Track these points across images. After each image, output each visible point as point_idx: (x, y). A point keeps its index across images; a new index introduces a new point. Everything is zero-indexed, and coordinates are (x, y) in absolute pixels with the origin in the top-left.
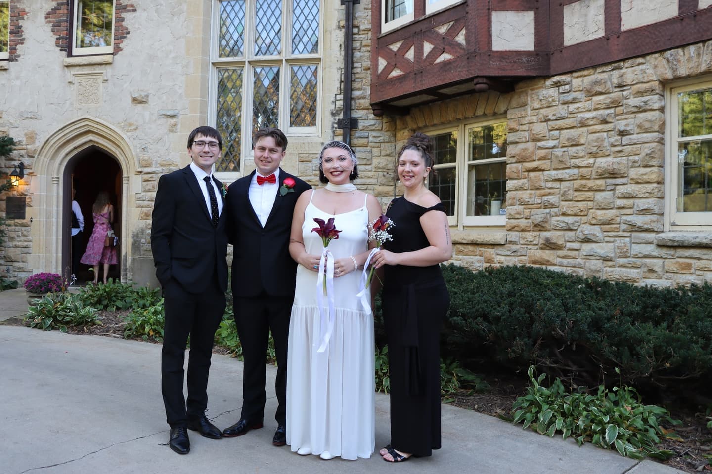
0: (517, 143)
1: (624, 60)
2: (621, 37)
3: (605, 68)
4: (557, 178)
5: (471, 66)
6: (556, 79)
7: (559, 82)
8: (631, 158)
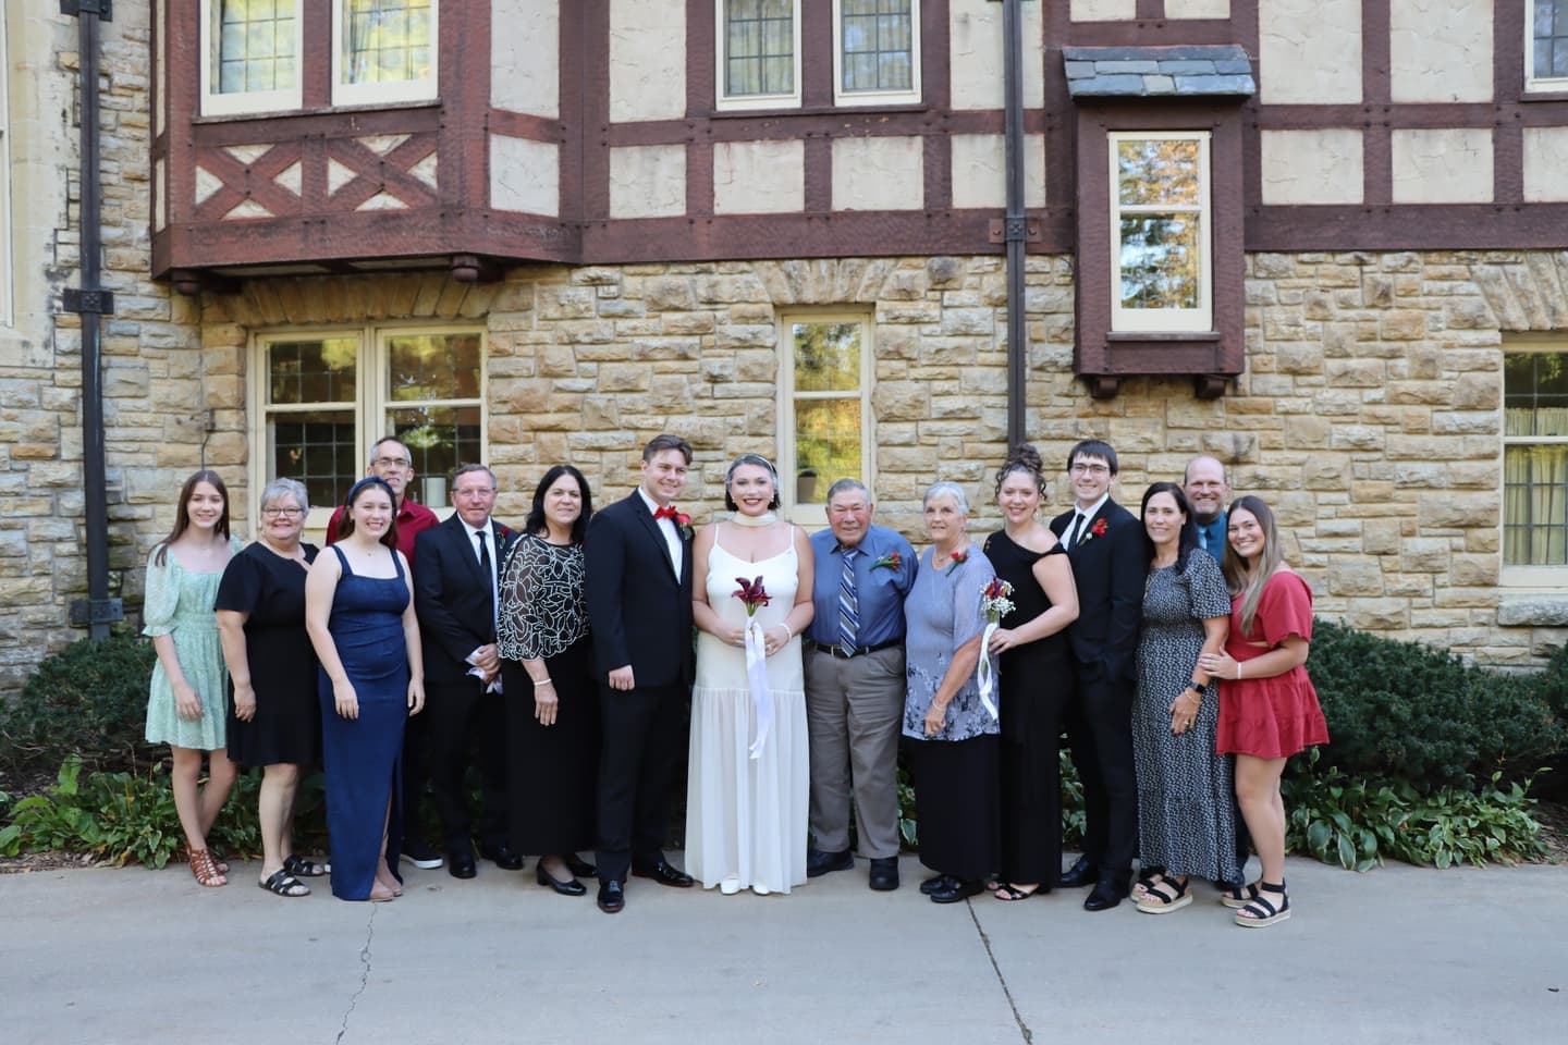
0: (510, 376)
1: (717, 261)
2: (714, 222)
3: (684, 268)
4: (596, 445)
5: (449, 232)
6: (594, 272)
7: (599, 278)
8: (731, 420)
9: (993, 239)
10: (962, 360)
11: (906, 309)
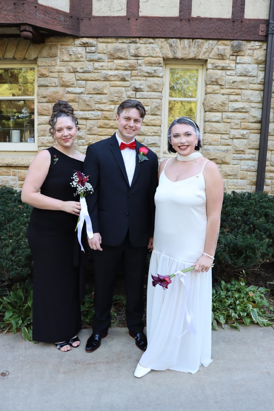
0: (47, 86)
1: (139, 38)
2: (139, 19)
3: (124, 40)
4: (84, 117)
6: (85, 40)
7: (87, 43)
9: (261, 33)
10: (243, 87)
11: (221, 63)
